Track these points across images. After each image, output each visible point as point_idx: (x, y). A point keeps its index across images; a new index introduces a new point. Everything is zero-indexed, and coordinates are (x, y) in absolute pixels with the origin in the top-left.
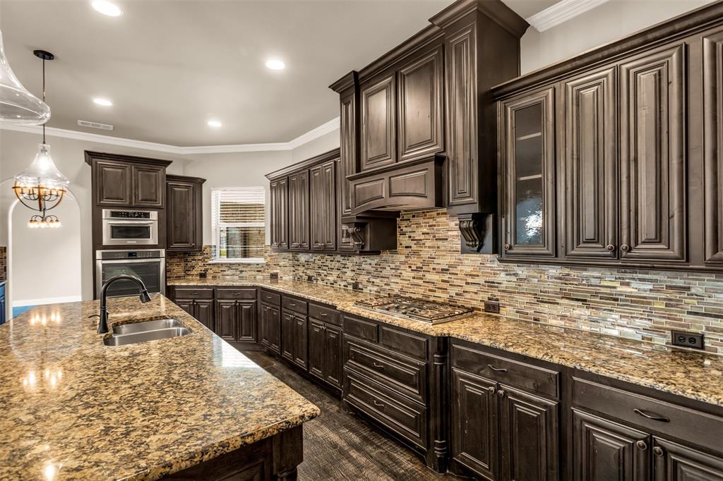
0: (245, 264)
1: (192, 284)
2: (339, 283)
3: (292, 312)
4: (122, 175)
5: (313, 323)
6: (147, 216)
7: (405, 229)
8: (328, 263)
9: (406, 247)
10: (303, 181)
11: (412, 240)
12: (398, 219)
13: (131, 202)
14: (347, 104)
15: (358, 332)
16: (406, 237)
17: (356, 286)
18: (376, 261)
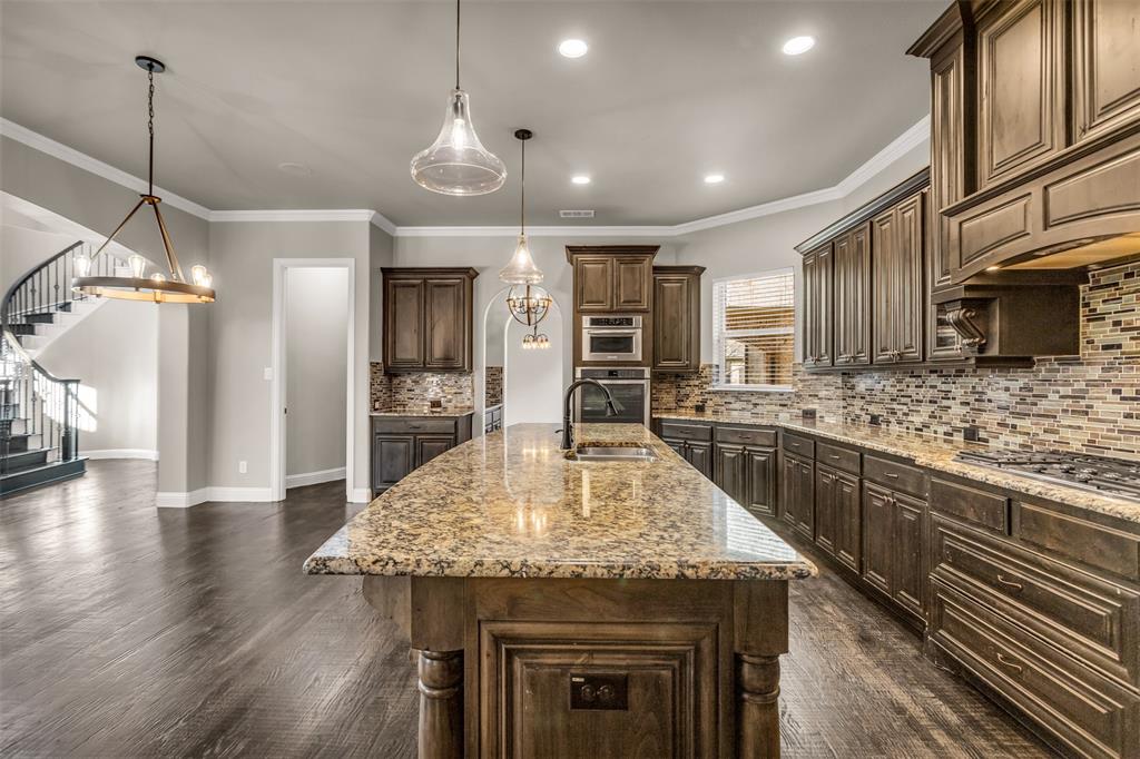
0: (761, 393)
1: (683, 418)
2: (933, 428)
3: (833, 470)
4: (603, 271)
5: (871, 490)
6: (629, 322)
7: (1101, 308)
8: (911, 391)
9: (1106, 348)
10: (860, 244)
11: (1122, 330)
12: (1081, 287)
13: (612, 306)
14: (944, 73)
15: (962, 511)
16: (1107, 325)
17: (971, 435)
18: (1021, 383)
